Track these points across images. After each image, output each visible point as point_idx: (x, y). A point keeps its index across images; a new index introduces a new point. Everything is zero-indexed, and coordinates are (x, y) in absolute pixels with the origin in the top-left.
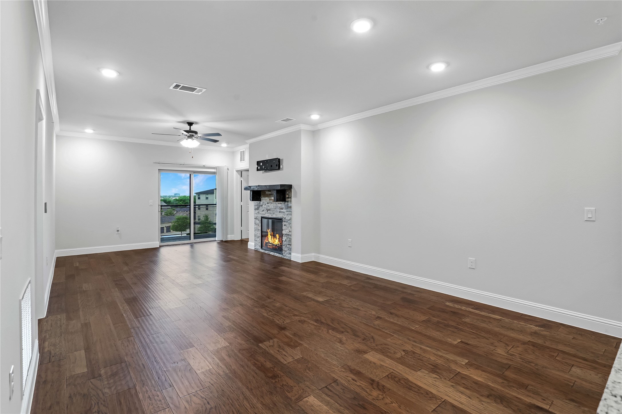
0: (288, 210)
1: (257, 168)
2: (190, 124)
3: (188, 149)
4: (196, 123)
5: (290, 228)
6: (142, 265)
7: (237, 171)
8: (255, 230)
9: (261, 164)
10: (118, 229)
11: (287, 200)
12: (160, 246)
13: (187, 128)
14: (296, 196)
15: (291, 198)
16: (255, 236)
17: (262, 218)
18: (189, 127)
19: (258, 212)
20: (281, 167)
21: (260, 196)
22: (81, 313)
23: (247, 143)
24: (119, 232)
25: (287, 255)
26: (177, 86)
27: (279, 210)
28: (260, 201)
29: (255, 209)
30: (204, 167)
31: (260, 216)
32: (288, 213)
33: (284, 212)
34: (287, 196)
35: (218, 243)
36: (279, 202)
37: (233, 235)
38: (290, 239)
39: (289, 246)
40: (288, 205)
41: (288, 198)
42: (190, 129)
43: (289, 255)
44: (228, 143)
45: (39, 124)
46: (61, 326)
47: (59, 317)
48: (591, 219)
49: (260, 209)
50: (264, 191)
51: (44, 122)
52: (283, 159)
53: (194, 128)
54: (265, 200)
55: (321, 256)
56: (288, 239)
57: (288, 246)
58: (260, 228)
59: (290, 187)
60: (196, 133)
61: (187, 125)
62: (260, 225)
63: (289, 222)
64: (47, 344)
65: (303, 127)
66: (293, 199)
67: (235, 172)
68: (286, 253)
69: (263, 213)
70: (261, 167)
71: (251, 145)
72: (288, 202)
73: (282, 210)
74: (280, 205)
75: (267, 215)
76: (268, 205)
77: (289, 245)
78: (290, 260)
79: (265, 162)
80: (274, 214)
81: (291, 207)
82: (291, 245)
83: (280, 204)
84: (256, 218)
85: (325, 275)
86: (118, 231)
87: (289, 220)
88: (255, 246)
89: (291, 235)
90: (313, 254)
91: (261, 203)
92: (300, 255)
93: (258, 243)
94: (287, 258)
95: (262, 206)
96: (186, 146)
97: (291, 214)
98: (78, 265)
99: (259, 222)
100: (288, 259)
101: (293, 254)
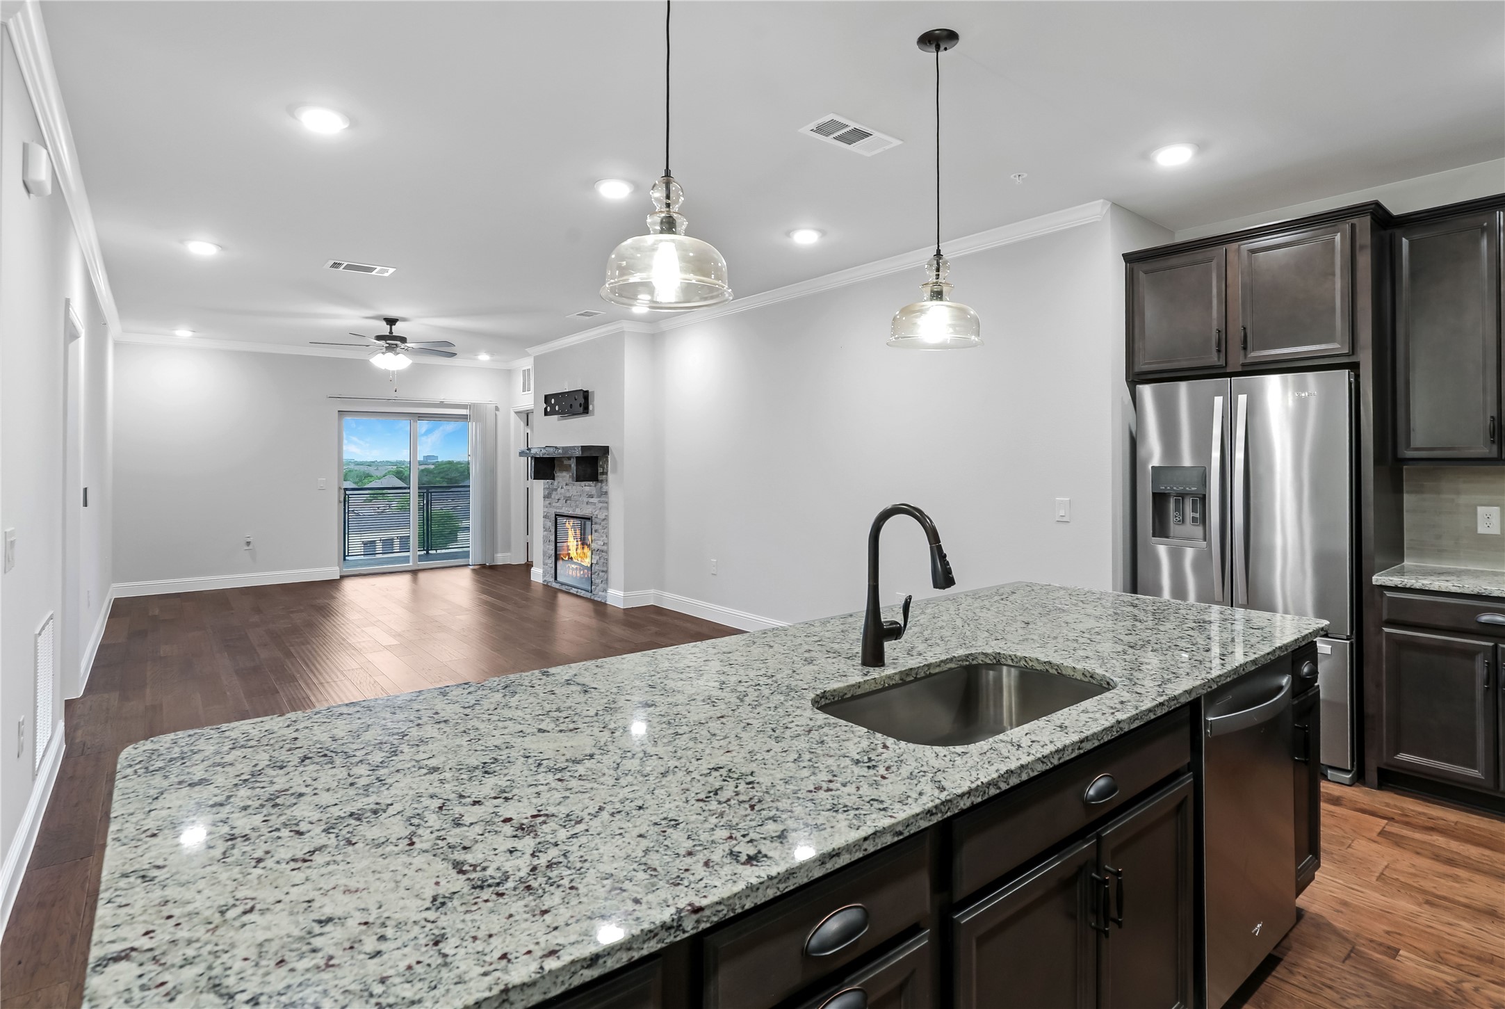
0: (602, 499)
1: (546, 409)
2: (391, 322)
3: (386, 373)
4: (404, 320)
5: (605, 538)
6: (292, 612)
7: (516, 413)
8: (544, 542)
9: (553, 401)
10: (249, 540)
11: (600, 478)
12: (342, 577)
13: (384, 329)
14: (615, 471)
15: (607, 473)
16: (544, 553)
17: (556, 515)
18: (389, 326)
19: (550, 504)
20: (591, 407)
21: (553, 468)
22: (148, 691)
23: (529, 355)
24: (250, 547)
25: (600, 593)
26: (336, 265)
27: (586, 500)
28: (554, 479)
29: (544, 497)
30: (442, 405)
31: (552, 511)
32: (601, 505)
33: (595, 504)
34: (600, 470)
35: (473, 570)
36: (587, 483)
37: (509, 554)
38: (604, 559)
39: (603, 574)
40: (601, 488)
41: (603, 473)
42: (391, 332)
43: (603, 594)
44: (491, 352)
45: (71, 346)
46: (108, 709)
47: (106, 696)
48: (1064, 519)
49: (553, 497)
50: (560, 459)
51: (82, 341)
52: (593, 392)
53: (398, 329)
54: (563, 478)
55: (666, 594)
56: (602, 560)
57: (601, 574)
58: (553, 538)
59: (605, 450)
60: (403, 340)
61: (384, 323)
62: (553, 530)
63: (603, 523)
64: (79, 733)
65: (626, 326)
66: (611, 476)
67: (513, 415)
68: (598, 588)
69: (558, 504)
70: (553, 407)
71: (537, 360)
72: (602, 481)
73: (591, 500)
74: (587, 489)
75: (564, 511)
76: (568, 487)
77: (603, 571)
78: (605, 604)
79: (559, 397)
80: (577, 506)
81: (606, 493)
82: (606, 572)
83: (588, 487)
84: (545, 517)
85: (654, 629)
86: (248, 543)
87: (604, 519)
88: (544, 576)
89: (606, 552)
90: (652, 591)
91: (556, 483)
92: (621, 594)
93: (549, 569)
94: (599, 600)
95: (556, 490)
96: (383, 367)
97: (607, 508)
98: (157, 612)
99: (550, 524)
100: (601, 602)
101: (610, 591)
